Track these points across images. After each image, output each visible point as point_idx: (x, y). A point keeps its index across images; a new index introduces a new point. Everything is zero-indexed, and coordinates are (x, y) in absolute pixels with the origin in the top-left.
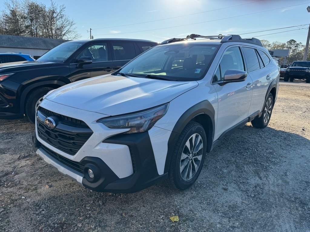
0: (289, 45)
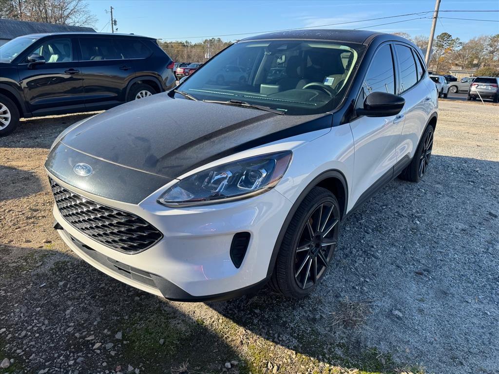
0: (440, 41)
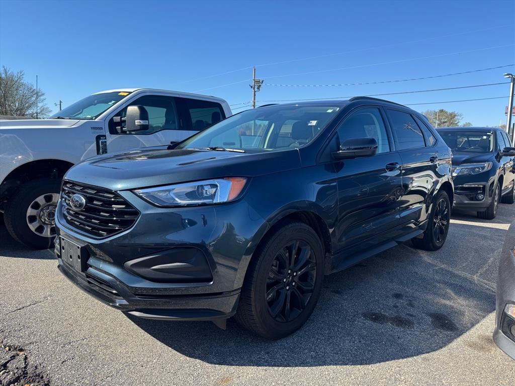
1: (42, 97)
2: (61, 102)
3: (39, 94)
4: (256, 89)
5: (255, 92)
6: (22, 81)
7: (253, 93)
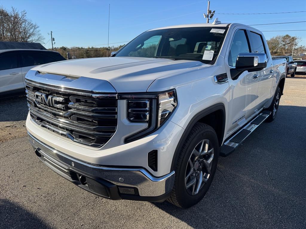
1: (37, 29)
2: (51, 32)
3: (36, 27)
4: (209, 18)
5: (208, 20)
6: (25, 18)
7: (207, 21)
